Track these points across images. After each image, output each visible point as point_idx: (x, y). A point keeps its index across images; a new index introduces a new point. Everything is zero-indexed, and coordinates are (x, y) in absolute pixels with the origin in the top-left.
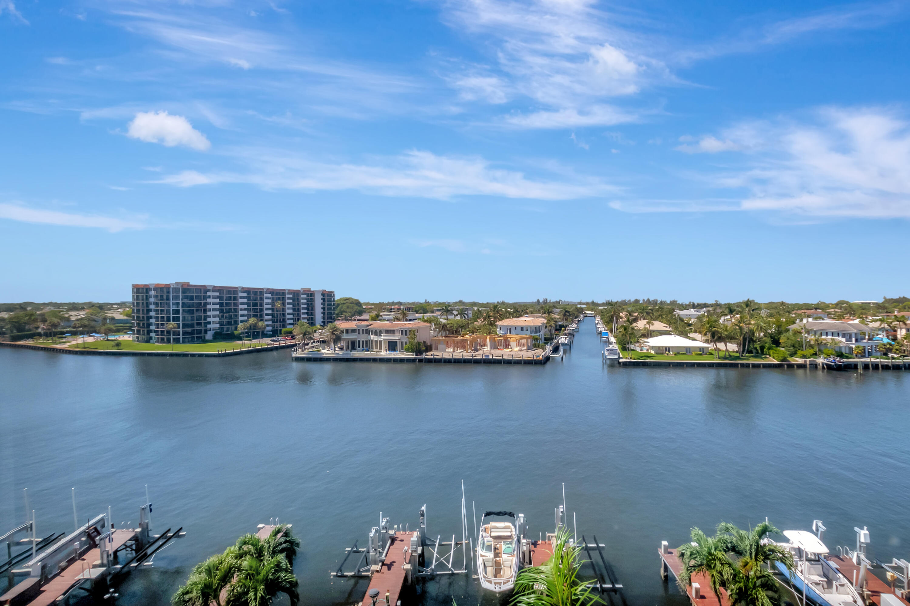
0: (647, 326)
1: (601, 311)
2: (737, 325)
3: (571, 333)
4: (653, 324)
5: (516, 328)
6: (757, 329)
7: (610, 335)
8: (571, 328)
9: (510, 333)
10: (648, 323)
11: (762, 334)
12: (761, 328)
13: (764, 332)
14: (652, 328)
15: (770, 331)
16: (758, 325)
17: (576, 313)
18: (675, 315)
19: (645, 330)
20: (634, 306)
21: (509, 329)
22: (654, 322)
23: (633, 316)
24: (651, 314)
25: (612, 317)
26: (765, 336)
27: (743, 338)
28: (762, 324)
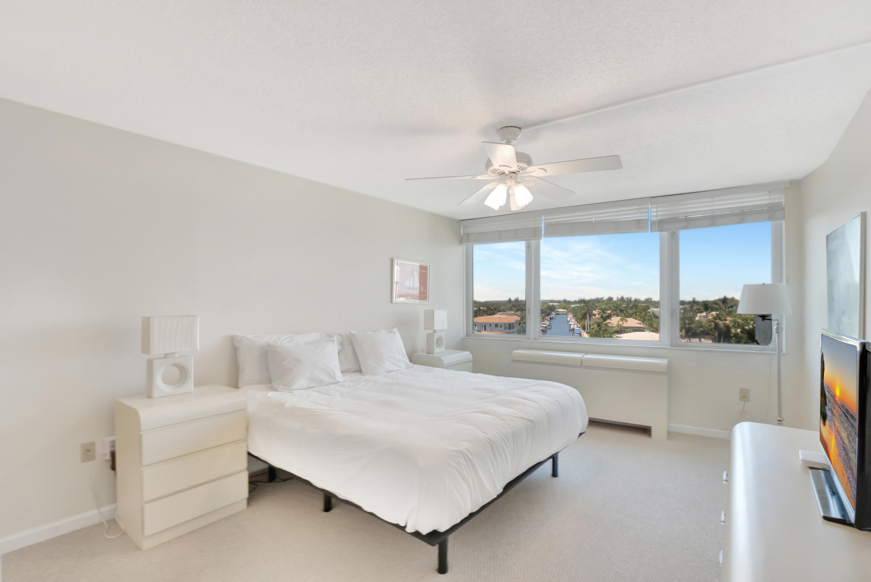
0: (621, 323)
1: (574, 309)
2: (712, 321)
3: (544, 330)
4: (626, 321)
5: (490, 325)
6: (734, 325)
7: (583, 331)
8: (543, 325)
9: (485, 330)
10: (621, 320)
11: (739, 330)
12: (738, 324)
13: (741, 329)
14: (626, 325)
15: (747, 328)
16: (735, 322)
17: (548, 311)
18: (649, 312)
19: (618, 327)
20: (607, 304)
21: (484, 326)
22: (628, 319)
23: (606, 313)
24: (625, 312)
25: (585, 314)
26: (742, 332)
27: (718, 334)
28: (740, 321)
